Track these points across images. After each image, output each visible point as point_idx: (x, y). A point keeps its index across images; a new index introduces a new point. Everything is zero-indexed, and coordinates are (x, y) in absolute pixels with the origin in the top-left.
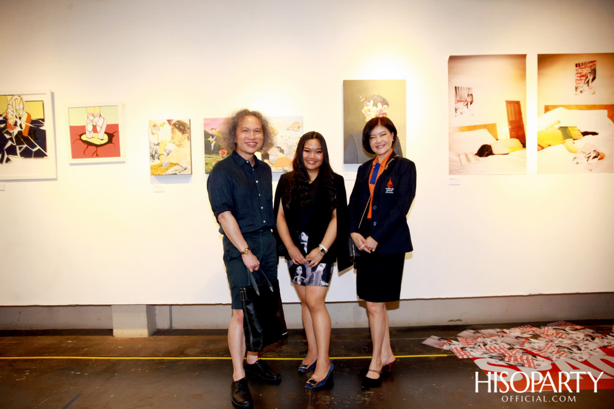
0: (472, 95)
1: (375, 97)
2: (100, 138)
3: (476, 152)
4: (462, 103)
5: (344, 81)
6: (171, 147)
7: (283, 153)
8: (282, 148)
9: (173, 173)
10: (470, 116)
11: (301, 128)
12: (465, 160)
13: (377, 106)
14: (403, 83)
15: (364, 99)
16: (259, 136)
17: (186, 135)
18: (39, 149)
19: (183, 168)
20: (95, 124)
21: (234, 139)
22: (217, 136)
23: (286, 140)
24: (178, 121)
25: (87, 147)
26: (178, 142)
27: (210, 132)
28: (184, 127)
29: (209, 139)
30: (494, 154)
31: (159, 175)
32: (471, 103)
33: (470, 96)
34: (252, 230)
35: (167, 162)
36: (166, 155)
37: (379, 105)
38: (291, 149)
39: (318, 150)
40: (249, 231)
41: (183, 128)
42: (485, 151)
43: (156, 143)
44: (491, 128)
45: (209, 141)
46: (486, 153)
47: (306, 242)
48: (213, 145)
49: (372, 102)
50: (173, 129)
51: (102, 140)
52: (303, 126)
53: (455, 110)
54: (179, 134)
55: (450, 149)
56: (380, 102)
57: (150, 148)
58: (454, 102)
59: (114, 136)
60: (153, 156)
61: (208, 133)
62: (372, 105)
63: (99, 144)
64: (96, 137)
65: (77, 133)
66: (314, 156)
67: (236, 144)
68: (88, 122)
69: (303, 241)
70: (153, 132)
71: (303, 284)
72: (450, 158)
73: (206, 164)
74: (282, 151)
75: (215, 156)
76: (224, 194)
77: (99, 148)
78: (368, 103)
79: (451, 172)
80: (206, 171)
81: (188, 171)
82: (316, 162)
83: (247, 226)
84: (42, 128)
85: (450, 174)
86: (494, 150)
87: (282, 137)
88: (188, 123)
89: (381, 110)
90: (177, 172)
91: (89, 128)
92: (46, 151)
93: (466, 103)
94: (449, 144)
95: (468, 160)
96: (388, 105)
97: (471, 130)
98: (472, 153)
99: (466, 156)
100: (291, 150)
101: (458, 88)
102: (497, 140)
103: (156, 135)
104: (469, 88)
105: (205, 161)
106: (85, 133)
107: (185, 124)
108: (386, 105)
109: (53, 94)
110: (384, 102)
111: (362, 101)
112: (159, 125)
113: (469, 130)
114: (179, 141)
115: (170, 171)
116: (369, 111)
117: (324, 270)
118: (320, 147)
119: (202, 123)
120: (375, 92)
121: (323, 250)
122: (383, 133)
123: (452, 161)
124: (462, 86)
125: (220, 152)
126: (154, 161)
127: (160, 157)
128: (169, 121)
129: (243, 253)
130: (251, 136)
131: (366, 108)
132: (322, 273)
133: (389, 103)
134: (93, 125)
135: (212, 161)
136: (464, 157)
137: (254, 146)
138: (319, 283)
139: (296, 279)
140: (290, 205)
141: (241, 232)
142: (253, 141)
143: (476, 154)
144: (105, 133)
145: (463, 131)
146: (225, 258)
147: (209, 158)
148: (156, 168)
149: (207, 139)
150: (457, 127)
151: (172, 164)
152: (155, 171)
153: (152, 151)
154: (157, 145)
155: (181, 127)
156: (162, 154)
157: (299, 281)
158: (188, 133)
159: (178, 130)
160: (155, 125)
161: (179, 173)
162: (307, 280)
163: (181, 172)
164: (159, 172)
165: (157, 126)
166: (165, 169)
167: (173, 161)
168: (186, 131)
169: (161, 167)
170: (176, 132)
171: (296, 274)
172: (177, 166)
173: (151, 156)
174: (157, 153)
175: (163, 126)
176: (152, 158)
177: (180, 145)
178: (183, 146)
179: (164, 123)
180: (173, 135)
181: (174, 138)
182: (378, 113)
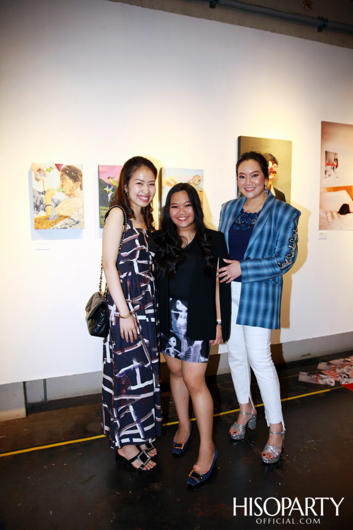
6: (60, 196)
9: (63, 227)
17: (79, 183)
19: (74, 221)
22: (115, 186)
24: (69, 167)
26: (68, 191)
27: (107, 181)
28: (76, 174)
29: (105, 189)
30: (350, 213)
31: (45, 229)
35: (54, 214)
36: (54, 205)
37: (271, 163)
39: (187, 204)
41: (75, 175)
43: (41, 191)
45: (106, 191)
47: (181, 311)
48: (110, 195)
50: (62, 175)
54: (70, 182)
56: (270, 160)
57: (34, 197)
60: (37, 207)
61: (104, 182)
69: (178, 311)
70: (39, 177)
71: (177, 357)
73: (102, 217)
80: (101, 225)
81: (80, 225)
82: (188, 217)
86: (351, 209)
88: (81, 169)
90: (68, 226)
96: (277, 164)
103: (41, 182)
105: (99, 213)
107: (77, 170)
108: (275, 164)
110: (274, 161)
112: (45, 169)
114: (70, 190)
115: (59, 225)
117: (202, 344)
118: (189, 200)
119: (95, 170)
124: (331, 151)
126: (39, 213)
128: (58, 166)
138: (197, 359)
147: (105, 211)
148: (41, 221)
149: (102, 189)
151: (61, 216)
152: (40, 224)
153: (37, 201)
154: (42, 194)
155: (73, 173)
156: (48, 205)
157: (173, 353)
158: (81, 181)
159: (69, 176)
160: (39, 170)
161: (70, 227)
162: (182, 354)
163: (73, 226)
164: (45, 226)
165: (42, 171)
166: (53, 223)
167: (62, 213)
168: (78, 178)
169: (47, 220)
170: (66, 179)
171: (168, 345)
172: (67, 219)
173: (35, 207)
174: (42, 204)
175: (50, 171)
176: (36, 209)
177: (72, 194)
178: (75, 196)
179: (51, 168)
180: (62, 182)
181: (64, 186)
182: (269, 171)
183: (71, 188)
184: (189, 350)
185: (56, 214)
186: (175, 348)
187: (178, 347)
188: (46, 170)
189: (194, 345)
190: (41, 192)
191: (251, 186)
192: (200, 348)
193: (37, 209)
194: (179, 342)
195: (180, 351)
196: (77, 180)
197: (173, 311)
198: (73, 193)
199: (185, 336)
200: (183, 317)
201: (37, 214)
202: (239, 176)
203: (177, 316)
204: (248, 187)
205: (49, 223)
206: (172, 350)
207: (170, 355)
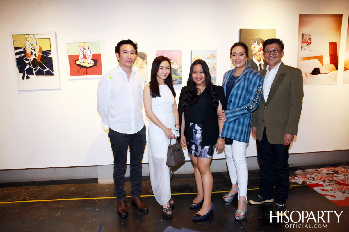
0: (311, 39)
1: (258, 39)
2: (89, 63)
3: (311, 72)
4: (305, 43)
5: (240, 30)
10: (309, 51)
11: (216, 57)
12: (305, 77)
13: (259, 45)
14: (274, 31)
17: (145, 61)
18: (48, 70)
20: (85, 54)
24: (140, 53)
25: (80, 69)
30: (320, 73)
32: (310, 44)
33: (310, 39)
37: (261, 44)
41: (143, 57)
42: (316, 71)
44: (320, 58)
46: (317, 72)
49: (256, 42)
51: (90, 64)
52: (216, 56)
53: (301, 48)
56: (261, 42)
58: (301, 43)
59: (98, 61)
62: (257, 44)
63: (88, 66)
64: (86, 62)
65: (73, 60)
68: (80, 52)
77: (88, 69)
78: (254, 43)
82: (202, 79)
84: (49, 56)
86: (321, 71)
89: (262, 47)
91: (81, 56)
92: (53, 71)
93: (308, 43)
95: (307, 76)
97: (309, 59)
98: (309, 73)
99: (306, 74)
101: (304, 34)
102: (323, 65)
104: (309, 35)
106: (79, 60)
107: (145, 54)
109: (56, 34)
111: (251, 41)
114: (141, 65)
116: (255, 48)
117: (209, 148)
119: (155, 54)
124: (306, 34)
131: (253, 46)
134: (84, 55)
138: (206, 156)
143: (311, 73)
144: (92, 59)
145: (305, 60)
150: (302, 58)
157: (193, 154)
158: (147, 60)
162: (198, 154)
168: (145, 58)
170: (139, 59)
171: (191, 149)
178: (143, 68)
180: (137, 61)
181: (138, 63)
182: (260, 49)
183: (141, 64)
184: (202, 152)
186: (195, 150)
187: (196, 150)
189: (204, 149)
191: (239, 61)
192: (208, 150)
194: (197, 147)
195: (197, 152)
196: (145, 59)
197: (193, 130)
198: (142, 66)
199: (200, 144)
200: (199, 133)
202: (232, 54)
203: (196, 133)
204: (237, 61)
206: (193, 152)
207: (192, 155)
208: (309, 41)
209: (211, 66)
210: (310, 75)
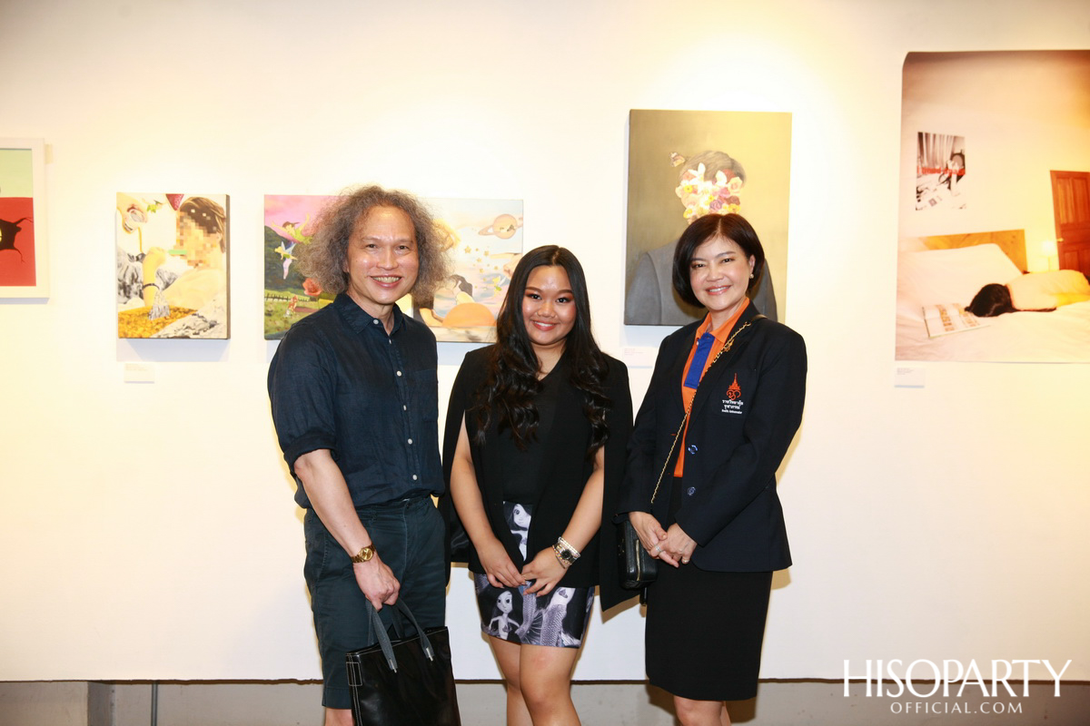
0: (962, 155)
1: (711, 155)
3: (968, 303)
4: (937, 176)
5: (631, 112)
6: (175, 266)
7: (471, 295)
8: (468, 281)
9: (179, 334)
10: (955, 209)
11: (518, 231)
12: (939, 323)
13: (714, 179)
14: (785, 120)
15: (681, 161)
16: (408, 259)
17: (218, 237)
19: (206, 321)
21: (341, 263)
23: (478, 260)
24: (196, 200)
26: (193, 253)
27: (281, 231)
28: (213, 215)
29: (276, 250)
30: (1013, 310)
31: (141, 338)
32: (959, 177)
33: (958, 158)
34: (384, 498)
35: (162, 304)
36: (162, 286)
37: (721, 176)
38: (490, 282)
39: (562, 296)
40: (375, 500)
41: (209, 218)
42: (992, 301)
43: (136, 253)
44: (1011, 243)
45: (279, 255)
46: (995, 306)
47: (524, 529)
48: (287, 264)
49: (702, 168)
50: (181, 219)
52: (522, 226)
53: (915, 194)
54: (197, 232)
55: (901, 293)
56: (722, 169)
57: (119, 266)
58: (915, 174)
60: (125, 289)
61: (277, 235)
62: (702, 176)
66: (552, 310)
67: (347, 277)
69: (518, 528)
70: (130, 224)
71: (513, 638)
72: (898, 317)
73: (268, 314)
74: (467, 288)
75: (293, 295)
76: (313, 404)
78: (692, 172)
79: (901, 353)
80: (266, 332)
81: (220, 331)
82: (555, 324)
83: (369, 488)
85: (897, 359)
86: (1017, 301)
87: (467, 251)
88: (222, 204)
89: (725, 190)
90: (190, 332)
93: (947, 176)
94: (898, 280)
95: (947, 323)
96: (742, 177)
97: (958, 246)
98: (956, 305)
99: (943, 312)
100: (491, 286)
101: (928, 135)
102: (1025, 273)
103: (136, 233)
104: (955, 138)
105: (266, 305)
107: (215, 208)
108: (738, 178)
110: (734, 170)
111: (676, 164)
112: (144, 206)
113: (951, 247)
114: (198, 253)
115: (170, 330)
116: (695, 191)
117: (569, 605)
118: (568, 288)
119: (260, 206)
120: (712, 143)
121: (566, 554)
122: (727, 257)
123: (904, 326)
124: (938, 133)
125: (305, 285)
126: (130, 301)
127: (146, 291)
128: (172, 199)
129: (358, 559)
130: (385, 261)
131: (685, 183)
132: (564, 613)
133: (747, 172)
135: (284, 308)
136: (938, 314)
137: (394, 286)
138: (556, 638)
139: (496, 625)
140: (486, 432)
141: (354, 503)
142: (391, 273)
143: (967, 309)
145: (936, 248)
146: (309, 571)
147: (276, 300)
148: (133, 319)
149: (272, 250)
150: (920, 238)
151: (177, 310)
152: (130, 327)
153: (124, 276)
154: (138, 259)
155: (204, 215)
156: (150, 285)
158: (222, 232)
159: (196, 221)
160: (133, 208)
161: (195, 334)
162: (524, 628)
163: (202, 333)
164: (140, 330)
165: (139, 210)
166: (158, 324)
167: (179, 304)
168: (217, 225)
169: (146, 318)
170: (190, 228)
172: (189, 317)
173: (120, 287)
174: (136, 281)
175: (154, 211)
176: (122, 292)
177: (201, 262)
178: (208, 266)
179: (157, 203)
180: (182, 234)
181: (185, 244)
182: (716, 198)
183: (201, 248)
184: (539, 619)
185: (166, 304)
187: (517, 614)
188: (146, 207)
189: (550, 607)
190: (135, 255)
193: (125, 292)
196: (215, 228)
198: (203, 259)
201: (125, 303)
205: (149, 325)
206: (503, 621)
207: (497, 636)
208: (954, 167)
209: (496, 268)
210: (964, 319)
